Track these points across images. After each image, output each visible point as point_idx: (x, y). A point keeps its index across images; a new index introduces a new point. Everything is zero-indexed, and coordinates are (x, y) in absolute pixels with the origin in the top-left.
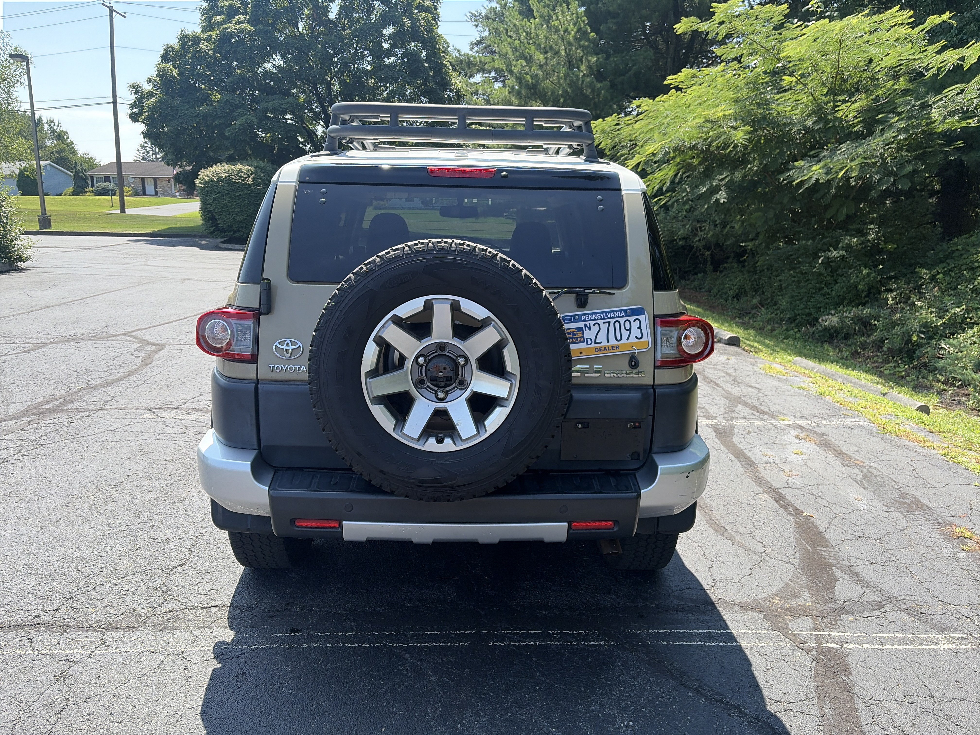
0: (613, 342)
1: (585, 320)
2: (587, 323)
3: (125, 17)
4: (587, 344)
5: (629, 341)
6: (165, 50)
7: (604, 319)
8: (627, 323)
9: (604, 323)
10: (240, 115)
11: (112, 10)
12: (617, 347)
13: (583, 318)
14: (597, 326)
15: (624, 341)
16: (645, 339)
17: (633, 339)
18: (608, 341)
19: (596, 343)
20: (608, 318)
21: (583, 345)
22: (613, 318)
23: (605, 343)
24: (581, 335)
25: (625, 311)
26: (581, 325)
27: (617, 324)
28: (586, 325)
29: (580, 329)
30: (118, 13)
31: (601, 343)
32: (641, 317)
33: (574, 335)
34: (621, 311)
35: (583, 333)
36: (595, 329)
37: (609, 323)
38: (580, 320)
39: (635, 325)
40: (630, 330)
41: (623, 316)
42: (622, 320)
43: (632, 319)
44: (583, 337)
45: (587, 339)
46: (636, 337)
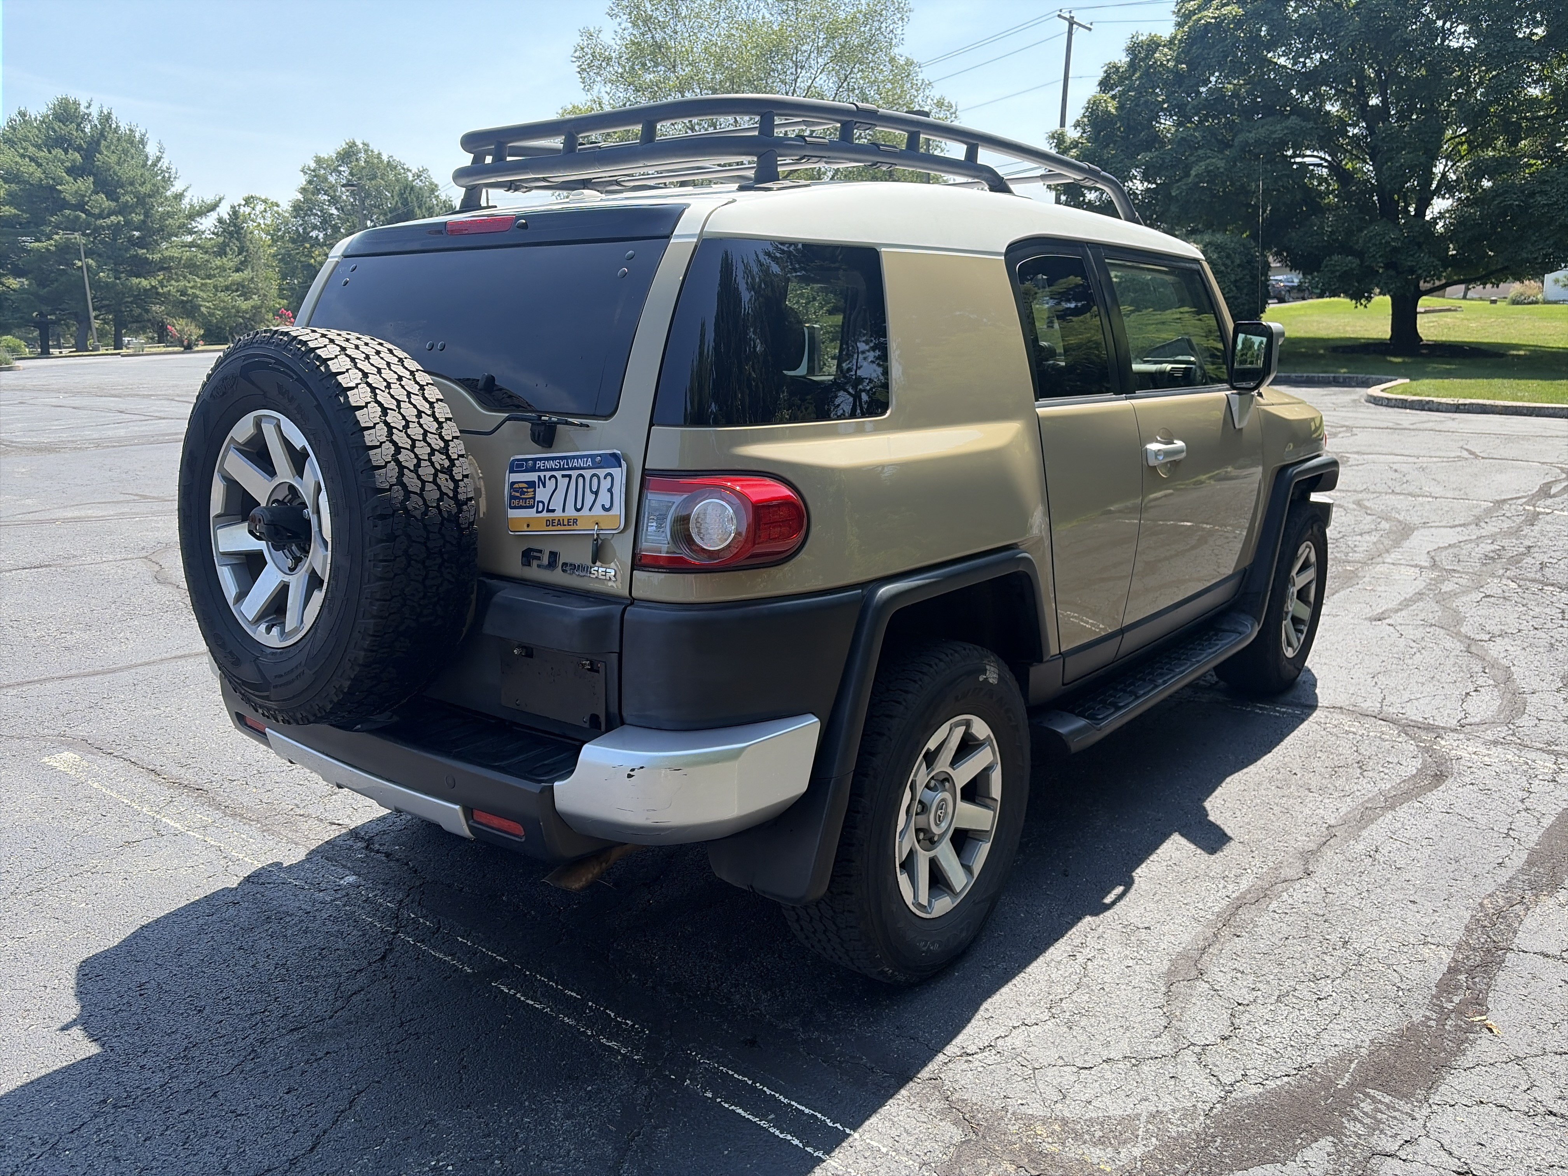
0: (571, 512)
1: (540, 470)
2: (542, 474)
3: (1090, 29)
4: (538, 512)
5: (593, 512)
6: (1106, 72)
7: (564, 469)
8: (595, 480)
9: (563, 476)
10: (1200, 159)
11: (1072, 23)
12: (575, 521)
13: (539, 464)
14: (553, 480)
15: (585, 512)
16: (615, 511)
17: (598, 511)
18: (564, 511)
19: (549, 511)
20: (569, 469)
21: (531, 513)
22: (576, 468)
23: (558, 514)
24: (530, 495)
25: (593, 457)
26: (533, 477)
27: (581, 480)
28: (539, 477)
29: (531, 484)
30: (1080, 25)
31: (553, 511)
32: (616, 471)
33: (523, 493)
34: (587, 456)
35: (535, 491)
36: (550, 484)
37: (570, 476)
38: (533, 469)
39: (606, 484)
40: (596, 493)
41: (589, 468)
42: (588, 474)
43: (602, 472)
44: (534, 498)
45: (538, 502)
46: (603, 506)
